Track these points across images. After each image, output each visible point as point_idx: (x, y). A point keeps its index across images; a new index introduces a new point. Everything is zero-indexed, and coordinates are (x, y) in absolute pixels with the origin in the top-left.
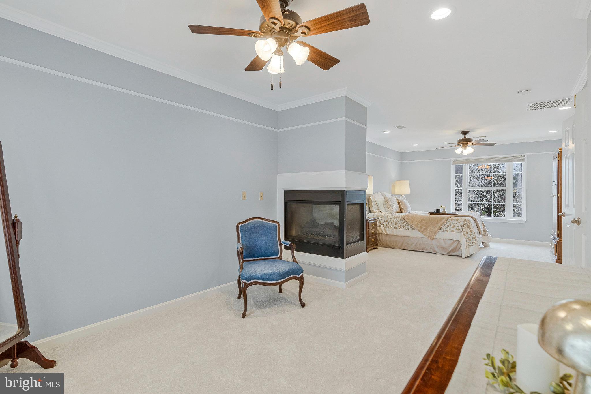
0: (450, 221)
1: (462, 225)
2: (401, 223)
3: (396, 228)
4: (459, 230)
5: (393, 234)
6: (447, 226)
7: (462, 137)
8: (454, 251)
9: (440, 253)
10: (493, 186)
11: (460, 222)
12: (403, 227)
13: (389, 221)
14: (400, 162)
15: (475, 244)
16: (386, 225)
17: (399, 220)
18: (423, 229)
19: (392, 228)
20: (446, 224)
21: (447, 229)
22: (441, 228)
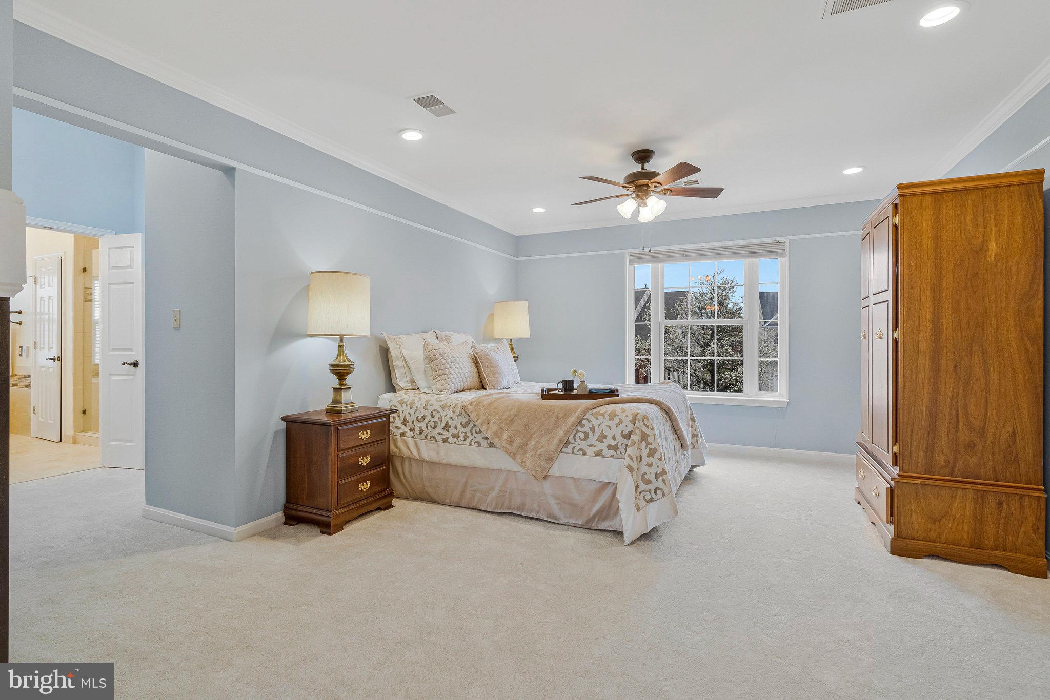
0: (592, 418)
1: (625, 433)
2: (459, 426)
3: (445, 440)
4: (615, 448)
5: (438, 461)
6: (583, 436)
7: (637, 168)
8: (604, 514)
9: (565, 521)
10: (716, 317)
11: (621, 422)
12: (466, 437)
13: (429, 418)
14: (515, 258)
15: (664, 495)
16: (421, 431)
17: (454, 417)
18: (515, 444)
19: (435, 439)
20: (580, 429)
21: (583, 445)
22: (567, 443)
